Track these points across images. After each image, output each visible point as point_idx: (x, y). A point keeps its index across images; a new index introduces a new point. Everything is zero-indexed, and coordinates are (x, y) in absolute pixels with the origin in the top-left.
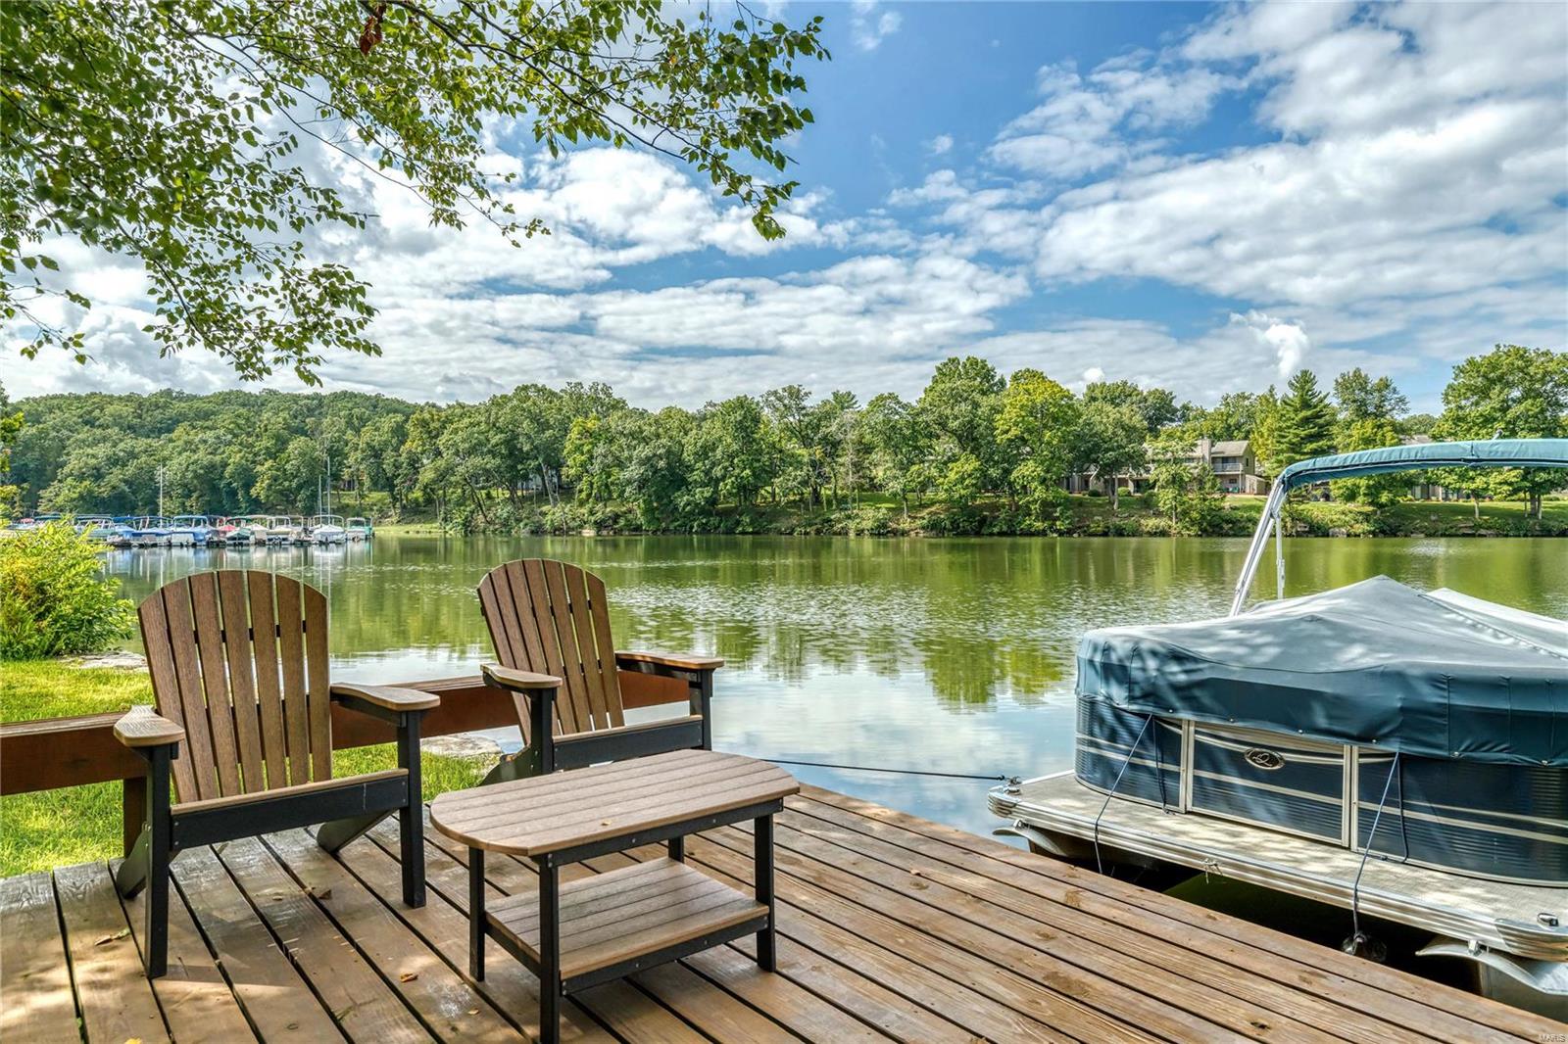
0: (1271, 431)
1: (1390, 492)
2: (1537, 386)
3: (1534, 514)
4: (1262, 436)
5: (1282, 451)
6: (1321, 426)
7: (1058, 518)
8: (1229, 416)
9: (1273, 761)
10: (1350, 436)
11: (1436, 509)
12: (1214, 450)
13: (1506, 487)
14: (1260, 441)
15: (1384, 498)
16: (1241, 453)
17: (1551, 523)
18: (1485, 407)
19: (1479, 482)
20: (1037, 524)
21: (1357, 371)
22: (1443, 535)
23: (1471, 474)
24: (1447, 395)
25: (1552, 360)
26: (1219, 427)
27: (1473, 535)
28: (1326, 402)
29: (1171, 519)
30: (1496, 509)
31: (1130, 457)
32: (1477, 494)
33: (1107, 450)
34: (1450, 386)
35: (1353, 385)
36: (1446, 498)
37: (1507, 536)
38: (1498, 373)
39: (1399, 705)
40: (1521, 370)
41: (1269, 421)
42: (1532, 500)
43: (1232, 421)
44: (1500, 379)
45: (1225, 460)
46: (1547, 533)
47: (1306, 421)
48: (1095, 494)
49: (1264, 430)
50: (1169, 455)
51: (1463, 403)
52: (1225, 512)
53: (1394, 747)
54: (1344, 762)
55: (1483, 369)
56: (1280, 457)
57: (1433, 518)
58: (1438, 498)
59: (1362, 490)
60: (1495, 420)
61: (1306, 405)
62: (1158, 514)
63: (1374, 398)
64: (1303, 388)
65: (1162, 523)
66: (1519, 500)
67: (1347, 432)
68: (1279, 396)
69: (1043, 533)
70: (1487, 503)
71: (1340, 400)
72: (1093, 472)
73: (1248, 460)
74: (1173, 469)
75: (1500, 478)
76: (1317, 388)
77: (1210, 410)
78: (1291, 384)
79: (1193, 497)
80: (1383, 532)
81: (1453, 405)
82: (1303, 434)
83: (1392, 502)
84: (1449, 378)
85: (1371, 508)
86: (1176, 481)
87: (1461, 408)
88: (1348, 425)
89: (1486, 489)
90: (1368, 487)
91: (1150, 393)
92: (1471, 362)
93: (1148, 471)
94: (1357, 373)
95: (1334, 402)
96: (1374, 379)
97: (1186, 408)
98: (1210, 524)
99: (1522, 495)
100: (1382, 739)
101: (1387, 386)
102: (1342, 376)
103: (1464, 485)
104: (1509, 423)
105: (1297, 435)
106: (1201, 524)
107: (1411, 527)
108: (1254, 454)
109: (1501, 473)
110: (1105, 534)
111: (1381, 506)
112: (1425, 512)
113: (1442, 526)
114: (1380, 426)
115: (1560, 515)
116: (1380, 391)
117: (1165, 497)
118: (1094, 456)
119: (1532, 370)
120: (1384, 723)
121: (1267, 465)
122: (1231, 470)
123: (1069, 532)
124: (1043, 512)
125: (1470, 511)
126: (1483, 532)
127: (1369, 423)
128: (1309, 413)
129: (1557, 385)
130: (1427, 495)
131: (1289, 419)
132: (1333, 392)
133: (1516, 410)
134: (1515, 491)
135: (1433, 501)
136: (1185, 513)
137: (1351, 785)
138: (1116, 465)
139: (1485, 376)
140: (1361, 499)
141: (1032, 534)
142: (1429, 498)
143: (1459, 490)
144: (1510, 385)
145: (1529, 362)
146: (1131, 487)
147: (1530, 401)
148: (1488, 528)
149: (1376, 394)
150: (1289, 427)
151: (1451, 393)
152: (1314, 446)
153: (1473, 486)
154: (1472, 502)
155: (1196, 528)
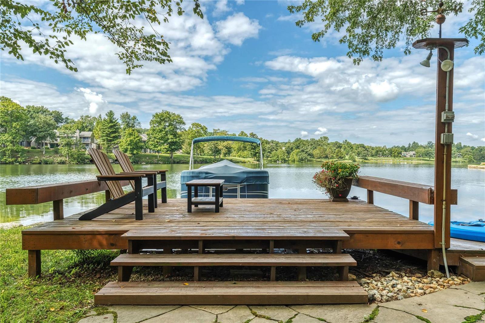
0: (100, 129)
1: (137, 150)
2: (172, 122)
3: (171, 157)
4: (97, 131)
5: (104, 136)
6: (116, 129)
7: (19, 157)
8: (83, 123)
9: (226, 189)
10: (125, 133)
11: (148, 156)
12: (80, 134)
13: (165, 150)
14: (97, 132)
15: (135, 152)
16: (90, 136)
17: (176, 160)
18: (161, 127)
19: (159, 148)
20: (9, 159)
21: (127, 113)
22: (150, 163)
23: (157, 146)
24: (151, 123)
25: (175, 116)
26: (80, 126)
27: (157, 163)
28: (117, 121)
29: (66, 157)
30: (163, 156)
31: (50, 135)
32: (158, 151)
33: (41, 132)
34: (152, 120)
35: (126, 117)
36: (150, 153)
37: (165, 163)
38: (163, 118)
39: (246, 177)
40: (168, 117)
41: (99, 126)
42: (171, 153)
43: (84, 125)
44: (164, 119)
45: (84, 138)
46: (174, 163)
47: (111, 127)
48: (33, 148)
49: (98, 129)
50: (66, 135)
51: (155, 125)
52: (86, 155)
53: (245, 184)
54: (238, 187)
55: (160, 116)
56: (103, 138)
57: (147, 158)
58: (148, 153)
59: (129, 150)
60: (163, 131)
61: (111, 122)
62: (62, 156)
63: (132, 122)
64: (110, 116)
65: (63, 159)
66: (168, 154)
67: (124, 131)
68: (103, 118)
69: (12, 163)
70: (160, 154)
71: (122, 121)
72: (33, 140)
73: (92, 138)
74: (67, 140)
75: (164, 147)
76: (114, 117)
77: (76, 120)
78: (107, 115)
79: (74, 150)
80: (135, 162)
81: (152, 126)
82: (110, 131)
83: (137, 153)
84: (151, 118)
85: (131, 155)
86: (68, 145)
87: (154, 127)
88: (125, 129)
89: (160, 150)
90: (131, 149)
91: (53, 112)
92: (157, 114)
93: (56, 140)
94: (127, 114)
95: (120, 121)
96: (132, 116)
97: (67, 118)
98: (81, 160)
99: (168, 152)
100: (243, 183)
101: (135, 118)
102: (123, 114)
103: (155, 149)
104: (166, 132)
105: (108, 131)
106: (78, 160)
107: (142, 161)
108: (94, 136)
109: (164, 146)
110: (40, 163)
111: (134, 154)
112: (145, 156)
113: (150, 160)
114: (134, 130)
115: (177, 158)
116: (133, 119)
117: (64, 150)
118: (35, 133)
119: (171, 118)
120: (244, 180)
121: (99, 140)
122: (86, 141)
123: (24, 163)
124: (12, 155)
125: (156, 157)
126: (160, 162)
127: (131, 129)
128: (112, 124)
129: (177, 123)
130: (145, 152)
131: (106, 126)
132: (120, 119)
133: (167, 129)
134: (167, 151)
135: (147, 153)
136: (72, 156)
137: (239, 190)
138: (44, 137)
139: (160, 119)
140: (128, 152)
141: (6, 164)
142: (146, 153)
143: (153, 150)
144: (166, 121)
145: (170, 116)
146: (49, 146)
147: (171, 126)
148: (161, 161)
149: (132, 121)
150: (106, 128)
151: (152, 122)
152: (114, 135)
153: (158, 149)
154: (157, 154)
155: (76, 161)
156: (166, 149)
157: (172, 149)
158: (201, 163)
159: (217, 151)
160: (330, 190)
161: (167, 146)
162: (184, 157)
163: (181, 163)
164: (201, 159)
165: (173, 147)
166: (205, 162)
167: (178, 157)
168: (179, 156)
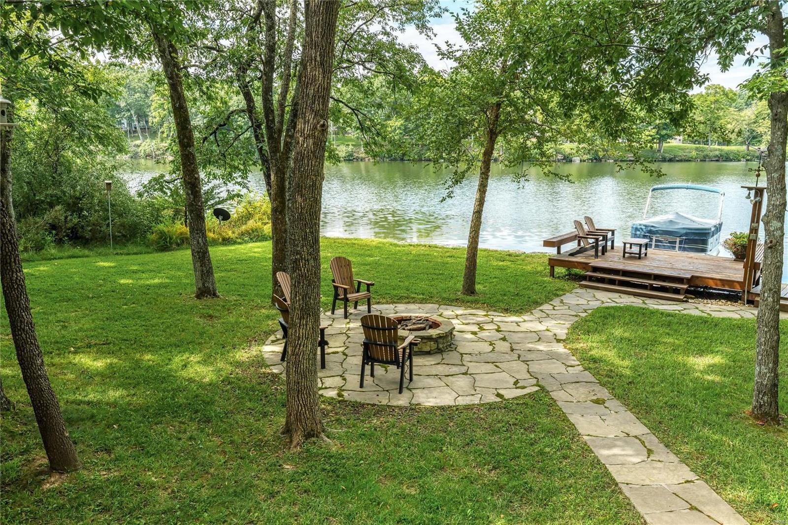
3: (659, 150)
9: (667, 241)
17: (667, 155)
42: (659, 142)
46: (664, 160)
54: (677, 240)
99: (655, 141)
100: (682, 237)
120: (683, 234)
137: (678, 243)
156: (651, 136)
157: (663, 136)
158: (717, 161)
159: (754, 138)
160: (734, 253)
161: (654, 130)
162: (683, 149)
163: (678, 161)
164: (717, 153)
165: (664, 132)
166: (724, 159)
167: (671, 150)
168: (675, 147)
